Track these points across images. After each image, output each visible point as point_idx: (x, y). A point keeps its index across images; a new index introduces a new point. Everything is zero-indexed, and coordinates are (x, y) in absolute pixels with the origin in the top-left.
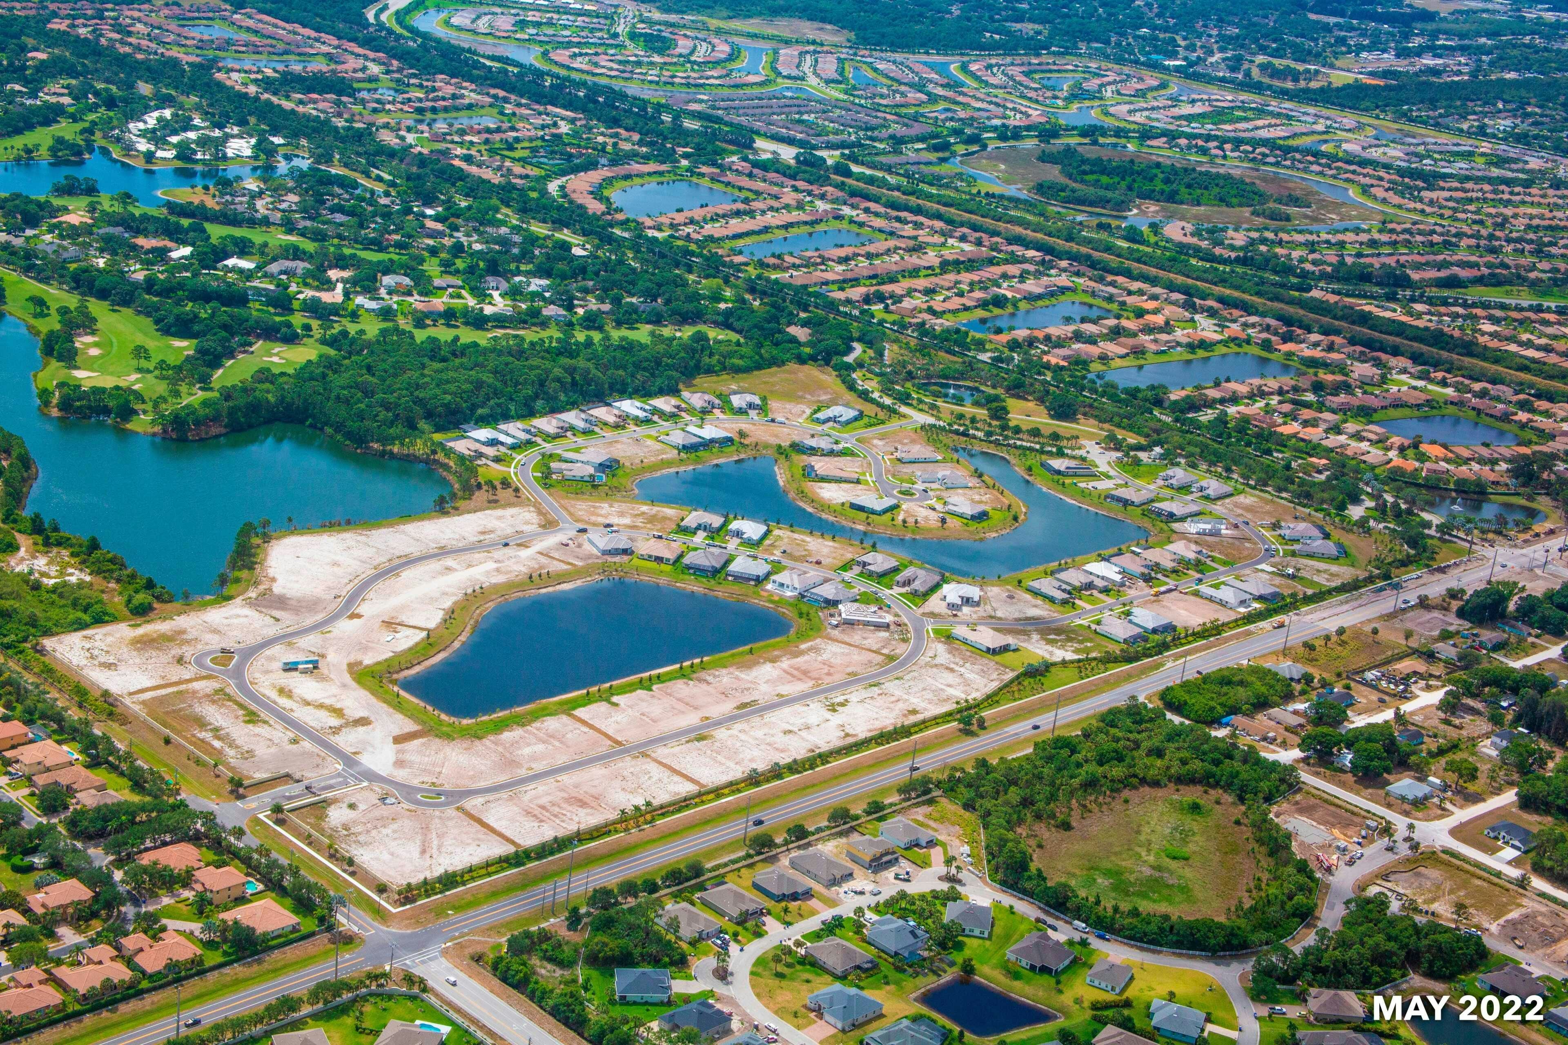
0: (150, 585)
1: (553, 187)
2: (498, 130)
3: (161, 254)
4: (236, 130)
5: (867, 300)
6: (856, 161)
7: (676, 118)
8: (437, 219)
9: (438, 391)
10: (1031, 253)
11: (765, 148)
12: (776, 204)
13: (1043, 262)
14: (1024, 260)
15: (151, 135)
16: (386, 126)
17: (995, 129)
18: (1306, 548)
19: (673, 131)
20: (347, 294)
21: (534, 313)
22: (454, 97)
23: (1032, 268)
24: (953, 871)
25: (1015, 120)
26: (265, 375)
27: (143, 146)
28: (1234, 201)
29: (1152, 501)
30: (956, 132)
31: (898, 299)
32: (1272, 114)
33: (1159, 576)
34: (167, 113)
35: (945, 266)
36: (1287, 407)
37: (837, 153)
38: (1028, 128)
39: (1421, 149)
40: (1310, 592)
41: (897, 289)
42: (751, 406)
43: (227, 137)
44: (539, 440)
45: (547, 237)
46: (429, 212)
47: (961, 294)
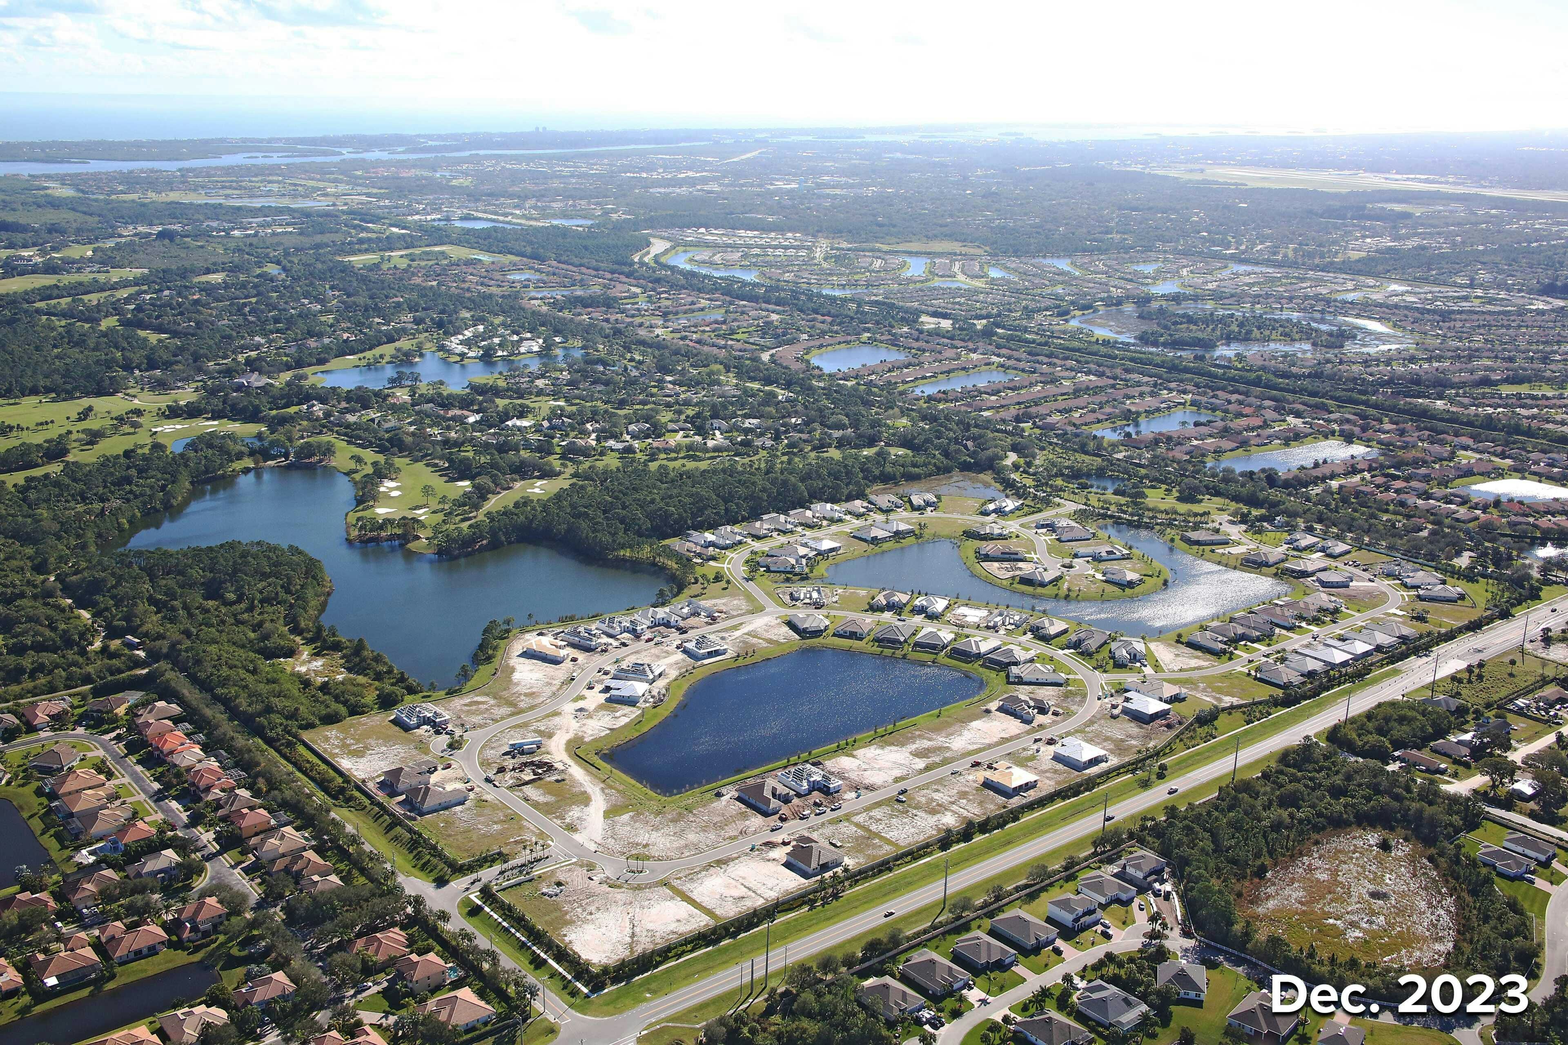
0: (402, 679)
1: (765, 357)
2: (724, 322)
3: (461, 420)
4: (529, 335)
5: (1018, 419)
6: (998, 327)
7: (859, 306)
8: (673, 383)
9: (662, 505)
10: (1146, 379)
11: (928, 322)
12: (940, 357)
13: (1155, 385)
14: (1139, 384)
15: (467, 343)
16: (641, 325)
17: (1102, 300)
18: (1428, 593)
19: (857, 312)
20: (598, 439)
21: (746, 444)
22: (693, 303)
23: (1147, 389)
24: (1158, 927)
25: (1116, 292)
26: (526, 502)
27: (460, 349)
28: (1297, 337)
29: (1283, 561)
30: (1072, 303)
31: (1043, 417)
32: (1310, 279)
33: (1304, 624)
34: (481, 328)
35: (1077, 392)
36: (1380, 480)
37: (984, 322)
38: (1128, 297)
39: (1429, 296)
40: (1443, 630)
41: (1042, 410)
42: (928, 504)
43: (522, 340)
44: (749, 540)
45: (759, 390)
46: (669, 378)
47: (1093, 411)
